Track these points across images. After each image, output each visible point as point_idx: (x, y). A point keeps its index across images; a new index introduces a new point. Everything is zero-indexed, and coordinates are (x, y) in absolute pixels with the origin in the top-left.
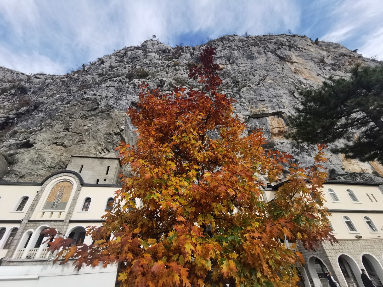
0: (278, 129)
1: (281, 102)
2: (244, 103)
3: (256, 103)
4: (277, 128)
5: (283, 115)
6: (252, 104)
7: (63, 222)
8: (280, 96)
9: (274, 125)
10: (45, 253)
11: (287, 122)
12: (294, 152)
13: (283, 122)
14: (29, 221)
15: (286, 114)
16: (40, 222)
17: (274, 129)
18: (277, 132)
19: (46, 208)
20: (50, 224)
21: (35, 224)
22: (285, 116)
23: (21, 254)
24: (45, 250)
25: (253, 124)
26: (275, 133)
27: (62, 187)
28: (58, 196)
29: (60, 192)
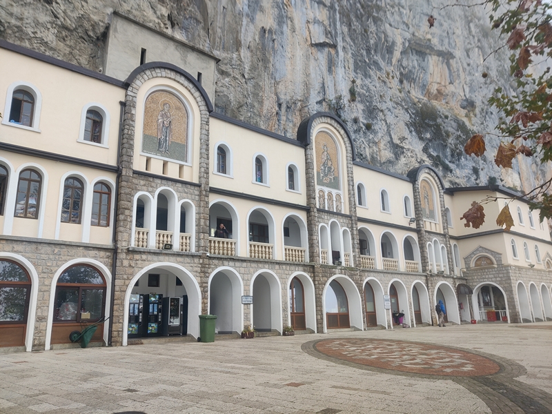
0: (439, 85)
1: (454, 33)
2: (403, 7)
3: (420, 17)
4: (438, 83)
5: (451, 61)
6: (414, 17)
7: (198, 188)
8: (453, 20)
9: (435, 76)
10: (184, 244)
11: (452, 77)
12: (458, 137)
13: (447, 75)
14: (135, 172)
15: (457, 63)
16: (155, 179)
17: (433, 84)
18: (435, 92)
19: (145, 148)
20: (176, 188)
21: (147, 182)
22: (454, 65)
23: (141, 239)
24: (182, 238)
25: (410, 61)
26: (432, 91)
27: (164, 105)
28: (163, 126)
29: (162, 116)
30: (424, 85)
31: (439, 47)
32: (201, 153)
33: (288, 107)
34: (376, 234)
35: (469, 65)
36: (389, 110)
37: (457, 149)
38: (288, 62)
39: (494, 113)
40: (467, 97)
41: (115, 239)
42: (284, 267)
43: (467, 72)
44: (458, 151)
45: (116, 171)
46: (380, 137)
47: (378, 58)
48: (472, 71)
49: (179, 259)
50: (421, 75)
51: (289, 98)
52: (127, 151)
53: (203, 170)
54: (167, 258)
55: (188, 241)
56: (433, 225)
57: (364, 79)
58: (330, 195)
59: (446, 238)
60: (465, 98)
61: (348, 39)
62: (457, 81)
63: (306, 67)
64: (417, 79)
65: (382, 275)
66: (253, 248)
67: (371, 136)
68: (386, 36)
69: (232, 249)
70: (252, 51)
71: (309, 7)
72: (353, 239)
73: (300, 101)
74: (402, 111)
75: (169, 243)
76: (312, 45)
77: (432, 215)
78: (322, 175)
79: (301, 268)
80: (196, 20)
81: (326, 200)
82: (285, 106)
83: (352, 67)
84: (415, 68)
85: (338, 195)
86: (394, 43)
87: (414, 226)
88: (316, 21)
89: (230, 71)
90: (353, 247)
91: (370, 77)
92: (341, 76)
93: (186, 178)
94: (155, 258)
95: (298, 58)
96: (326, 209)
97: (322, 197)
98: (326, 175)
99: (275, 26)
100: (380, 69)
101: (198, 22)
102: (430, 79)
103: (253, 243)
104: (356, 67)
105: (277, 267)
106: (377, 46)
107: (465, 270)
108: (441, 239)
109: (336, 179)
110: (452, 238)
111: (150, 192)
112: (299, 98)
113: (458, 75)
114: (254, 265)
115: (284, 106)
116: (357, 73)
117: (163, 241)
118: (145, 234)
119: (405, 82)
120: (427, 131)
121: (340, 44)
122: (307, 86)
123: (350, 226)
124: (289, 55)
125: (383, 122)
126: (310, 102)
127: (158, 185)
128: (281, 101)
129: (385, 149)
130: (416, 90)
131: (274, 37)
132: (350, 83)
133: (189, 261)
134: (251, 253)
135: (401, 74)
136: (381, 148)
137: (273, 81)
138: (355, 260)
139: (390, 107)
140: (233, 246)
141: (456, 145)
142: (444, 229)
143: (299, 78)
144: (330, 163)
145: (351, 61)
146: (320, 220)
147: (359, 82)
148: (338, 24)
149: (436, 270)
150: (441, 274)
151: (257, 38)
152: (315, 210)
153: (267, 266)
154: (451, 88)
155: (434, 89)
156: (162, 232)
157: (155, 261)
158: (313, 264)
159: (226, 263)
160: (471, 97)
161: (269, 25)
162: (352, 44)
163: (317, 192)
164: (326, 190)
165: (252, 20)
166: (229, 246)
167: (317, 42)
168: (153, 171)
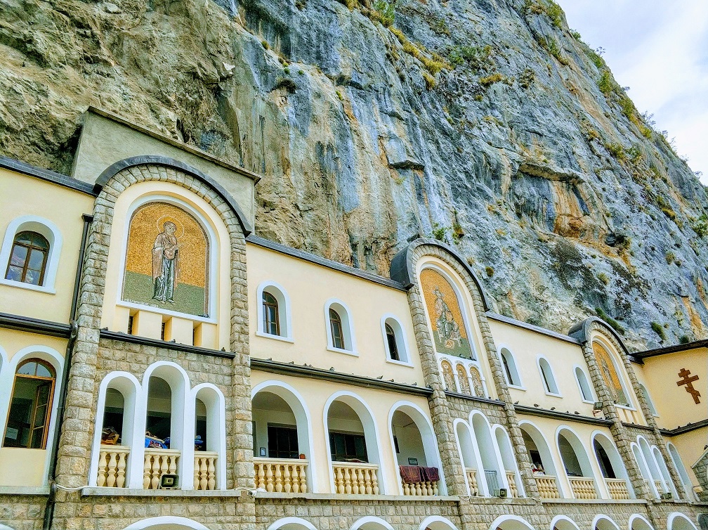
0: (570, 218)
1: (573, 153)
2: (501, 124)
3: (526, 135)
4: (569, 215)
5: (579, 186)
7: (229, 361)
8: (569, 138)
9: (563, 207)
10: (204, 474)
11: (585, 207)
12: (619, 283)
13: (578, 204)
14: (106, 335)
15: (587, 188)
16: (145, 347)
17: (563, 217)
18: (568, 227)
19: (128, 293)
20: (186, 363)
21: (129, 354)
22: (585, 191)
23: (112, 470)
24: (200, 463)
25: (525, 189)
26: (563, 226)
27: (165, 224)
28: (164, 258)
29: (162, 242)
30: (550, 219)
31: (558, 169)
32: (233, 300)
33: (366, 249)
34: (548, 433)
35: (604, 190)
36: (513, 250)
37: (622, 299)
38: (359, 187)
39: (656, 249)
40: (613, 230)
41: (53, 475)
42: (405, 508)
43: (604, 199)
44: (623, 301)
45: (68, 334)
46: (509, 287)
47: (482, 184)
48: (610, 197)
49: (194, 507)
50: (544, 206)
51: (368, 235)
52: (90, 298)
53: (237, 327)
54: (167, 507)
55: (212, 468)
56: (628, 413)
57: (469, 209)
58: (460, 367)
59: (655, 434)
60: (610, 233)
61: (439, 160)
62: (594, 211)
63: (387, 193)
64: (540, 211)
65: (576, 509)
66: (340, 476)
67: (497, 286)
68: (487, 157)
69: (300, 479)
70: (306, 173)
71: (380, 120)
72: (515, 445)
73: (384, 239)
74: (532, 251)
75: (173, 473)
76: (391, 166)
77: (621, 398)
78: (441, 336)
79: (436, 509)
80: (221, 133)
81: (456, 378)
82: (363, 247)
83: (450, 193)
84: (534, 196)
85: (474, 369)
86: (499, 166)
87: (600, 415)
88: (391, 137)
89: (276, 200)
90: (519, 461)
91: (477, 208)
92: (437, 206)
93: (205, 343)
94: (142, 508)
95: (374, 182)
96: (460, 392)
97: (448, 371)
98: (447, 336)
99: (336, 141)
100: (487, 198)
101: (224, 136)
102: (557, 211)
103: (340, 464)
104: (456, 194)
105: (391, 510)
106: (477, 170)
107: (701, 489)
108: (649, 436)
109: (465, 341)
110: (665, 433)
111: (134, 372)
112: (382, 235)
113: (594, 203)
114: (346, 510)
115: (361, 248)
116: (458, 202)
117: (160, 472)
118: (122, 458)
119: (523, 215)
120: (572, 277)
121: (429, 165)
122: (391, 217)
123: (505, 422)
124: (361, 178)
125: (508, 265)
126: (399, 240)
127: (151, 359)
128: (355, 241)
129: (521, 304)
130: (542, 224)
131: (336, 154)
132: (451, 214)
133: (215, 511)
134: (338, 485)
135: (517, 205)
136: (515, 303)
137: (341, 214)
138: (526, 483)
139: (513, 245)
140: (303, 474)
141: (618, 294)
142: (648, 419)
143: (378, 207)
144: (449, 317)
145: (448, 186)
146: (453, 412)
147: (462, 213)
148: (422, 141)
149: (657, 492)
150: (667, 500)
151: (312, 155)
152: (443, 394)
153: (372, 510)
154: (587, 221)
155: (565, 223)
156: (159, 451)
157: (140, 517)
158: (456, 498)
159: (291, 509)
160: (618, 230)
161: (328, 138)
162: (445, 165)
163: (439, 363)
164: (454, 360)
165: (303, 133)
166: (295, 474)
167: (396, 162)
168: (141, 332)
